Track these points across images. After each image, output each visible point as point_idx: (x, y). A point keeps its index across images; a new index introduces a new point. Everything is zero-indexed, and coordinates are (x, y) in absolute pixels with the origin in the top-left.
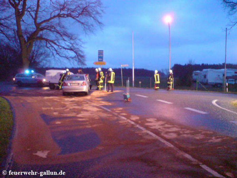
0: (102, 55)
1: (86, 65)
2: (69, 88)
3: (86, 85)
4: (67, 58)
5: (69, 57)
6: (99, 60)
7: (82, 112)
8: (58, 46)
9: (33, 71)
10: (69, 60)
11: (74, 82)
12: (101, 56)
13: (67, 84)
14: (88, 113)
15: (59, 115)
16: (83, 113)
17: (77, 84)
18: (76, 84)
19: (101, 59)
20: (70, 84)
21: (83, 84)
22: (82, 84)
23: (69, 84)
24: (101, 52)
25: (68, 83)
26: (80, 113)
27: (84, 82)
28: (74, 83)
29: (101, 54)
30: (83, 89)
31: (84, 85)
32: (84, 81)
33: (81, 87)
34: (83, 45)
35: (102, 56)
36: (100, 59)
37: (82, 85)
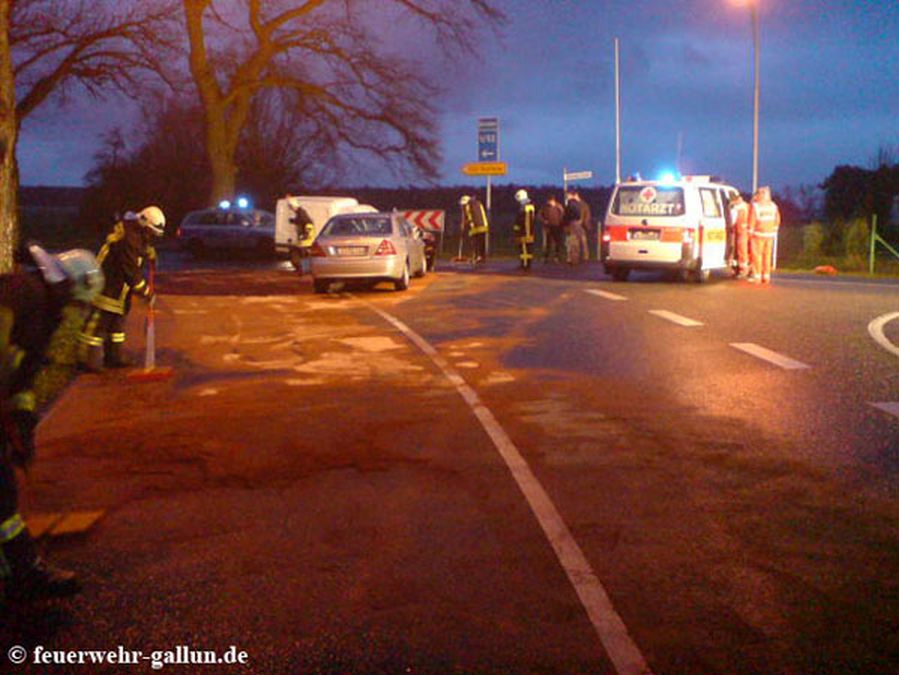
0: (493, 136)
1: (438, 176)
2: (332, 263)
3: (394, 253)
4: (380, 152)
5: (385, 146)
6: (482, 159)
7: (326, 355)
8: (345, 107)
9: (243, 203)
10: (388, 159)
11: (349, 242)
12: (489, 139)
13: (323, 248)
14: (348, 357)
15: (241, 363)
16: (329, 358)
17: (362, 249)
18: (355, 250)
19: (490, 151)
20: (336, 248)
21: (385, 250)
22: (380, 251)
23: (332, 250)
24: (492, 124)
25: (326, 247)
26: (317, 358)
27: (385, 242)
28: (351, 247)
29: (491, 133)
30: (383, 269)
31: (388, 253)
32: (388, 239)
33: (377, 261)
34: (431, 101)
35: (493, 140)
36: (485, 154)
37: (378, 253)
